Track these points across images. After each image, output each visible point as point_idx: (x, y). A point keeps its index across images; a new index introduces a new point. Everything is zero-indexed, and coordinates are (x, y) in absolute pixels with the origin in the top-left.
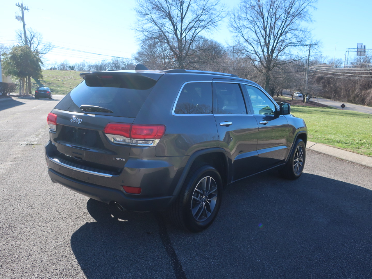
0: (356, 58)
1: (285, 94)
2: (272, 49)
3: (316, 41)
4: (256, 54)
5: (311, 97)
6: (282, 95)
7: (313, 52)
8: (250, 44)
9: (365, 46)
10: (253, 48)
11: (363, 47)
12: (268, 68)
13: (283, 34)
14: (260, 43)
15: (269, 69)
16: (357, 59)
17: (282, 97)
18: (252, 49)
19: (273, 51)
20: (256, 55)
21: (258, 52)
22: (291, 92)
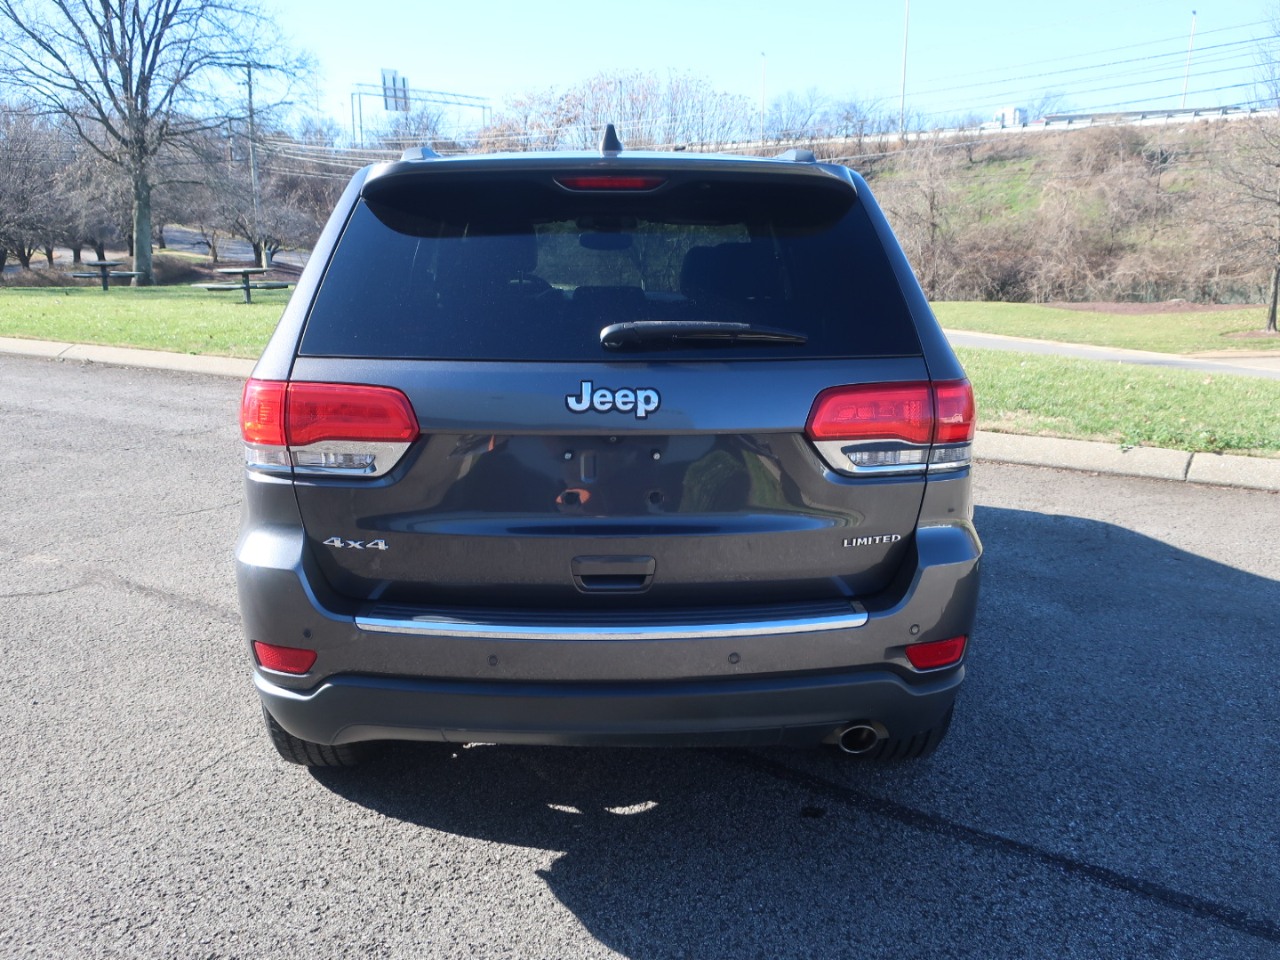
0: (393, 119)
1: (173, 241)
2: (142, 73)
3: (302, 55)
4: (79, 88)
5: (275, 249)
6: (163, 246)
7: (294, 94)
8: (47, 47)
9: (404, 80)
10: (64, 64)
11: (399, 85)
12: (140, 148)
13: (175, 20)
14: (87, 46)
15: (143, 150)
16: (398, 120)
17: (165, 252)
18: (60, 68)
19: (145, 81)
20: (78, 93)
21: (86, 82)
22: (205, 235)
